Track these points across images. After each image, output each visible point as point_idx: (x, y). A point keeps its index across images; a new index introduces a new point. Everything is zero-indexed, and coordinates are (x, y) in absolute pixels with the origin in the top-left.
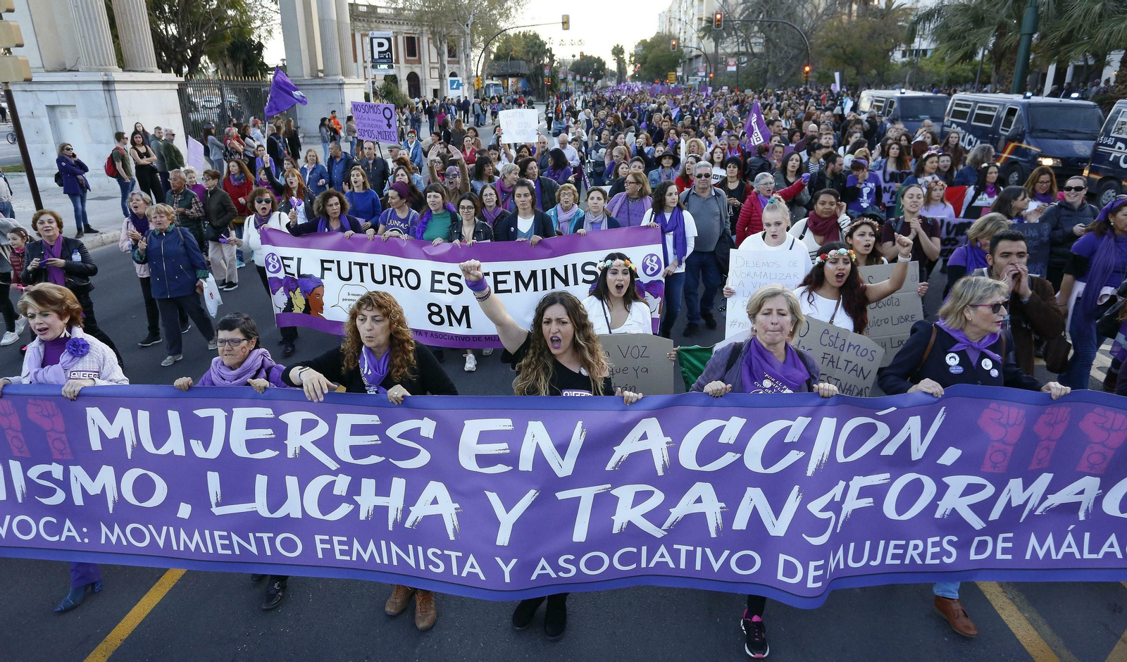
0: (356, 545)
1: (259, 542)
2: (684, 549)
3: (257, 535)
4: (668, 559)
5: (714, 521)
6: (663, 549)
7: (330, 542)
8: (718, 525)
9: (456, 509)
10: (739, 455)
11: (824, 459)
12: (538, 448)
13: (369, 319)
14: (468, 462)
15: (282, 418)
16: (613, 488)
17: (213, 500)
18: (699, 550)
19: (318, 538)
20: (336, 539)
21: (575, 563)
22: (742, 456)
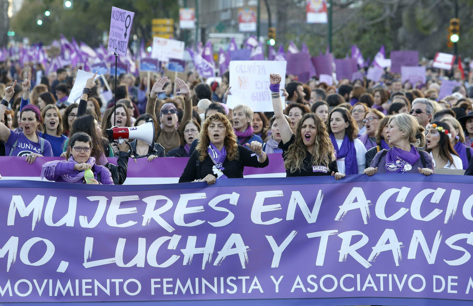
0: (179, 283)
1: (113, 285)
2: (382, 276)
3: (113, 280)
4: (373, 285)
5: (397, 255)
6: (369, 277)
7: (161, 283)
8: (399, 257)
9: (247, 249)
10: (408, 210)
11: (454, 213)
12: (298, 206)
13: (216, 126)
14: (256, 218)
15: (144, 200)
16: (339, 232)
17: (86, 257)
18: (390, 276)
19: (153, 280)
20: (165, 280)
21: (317, 281)
22: (410, 210)
